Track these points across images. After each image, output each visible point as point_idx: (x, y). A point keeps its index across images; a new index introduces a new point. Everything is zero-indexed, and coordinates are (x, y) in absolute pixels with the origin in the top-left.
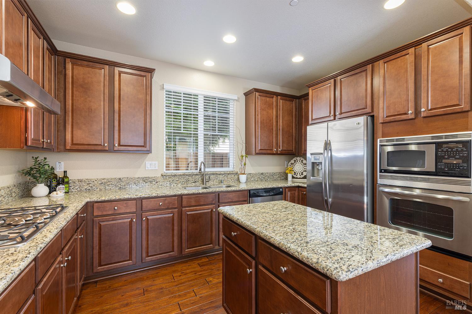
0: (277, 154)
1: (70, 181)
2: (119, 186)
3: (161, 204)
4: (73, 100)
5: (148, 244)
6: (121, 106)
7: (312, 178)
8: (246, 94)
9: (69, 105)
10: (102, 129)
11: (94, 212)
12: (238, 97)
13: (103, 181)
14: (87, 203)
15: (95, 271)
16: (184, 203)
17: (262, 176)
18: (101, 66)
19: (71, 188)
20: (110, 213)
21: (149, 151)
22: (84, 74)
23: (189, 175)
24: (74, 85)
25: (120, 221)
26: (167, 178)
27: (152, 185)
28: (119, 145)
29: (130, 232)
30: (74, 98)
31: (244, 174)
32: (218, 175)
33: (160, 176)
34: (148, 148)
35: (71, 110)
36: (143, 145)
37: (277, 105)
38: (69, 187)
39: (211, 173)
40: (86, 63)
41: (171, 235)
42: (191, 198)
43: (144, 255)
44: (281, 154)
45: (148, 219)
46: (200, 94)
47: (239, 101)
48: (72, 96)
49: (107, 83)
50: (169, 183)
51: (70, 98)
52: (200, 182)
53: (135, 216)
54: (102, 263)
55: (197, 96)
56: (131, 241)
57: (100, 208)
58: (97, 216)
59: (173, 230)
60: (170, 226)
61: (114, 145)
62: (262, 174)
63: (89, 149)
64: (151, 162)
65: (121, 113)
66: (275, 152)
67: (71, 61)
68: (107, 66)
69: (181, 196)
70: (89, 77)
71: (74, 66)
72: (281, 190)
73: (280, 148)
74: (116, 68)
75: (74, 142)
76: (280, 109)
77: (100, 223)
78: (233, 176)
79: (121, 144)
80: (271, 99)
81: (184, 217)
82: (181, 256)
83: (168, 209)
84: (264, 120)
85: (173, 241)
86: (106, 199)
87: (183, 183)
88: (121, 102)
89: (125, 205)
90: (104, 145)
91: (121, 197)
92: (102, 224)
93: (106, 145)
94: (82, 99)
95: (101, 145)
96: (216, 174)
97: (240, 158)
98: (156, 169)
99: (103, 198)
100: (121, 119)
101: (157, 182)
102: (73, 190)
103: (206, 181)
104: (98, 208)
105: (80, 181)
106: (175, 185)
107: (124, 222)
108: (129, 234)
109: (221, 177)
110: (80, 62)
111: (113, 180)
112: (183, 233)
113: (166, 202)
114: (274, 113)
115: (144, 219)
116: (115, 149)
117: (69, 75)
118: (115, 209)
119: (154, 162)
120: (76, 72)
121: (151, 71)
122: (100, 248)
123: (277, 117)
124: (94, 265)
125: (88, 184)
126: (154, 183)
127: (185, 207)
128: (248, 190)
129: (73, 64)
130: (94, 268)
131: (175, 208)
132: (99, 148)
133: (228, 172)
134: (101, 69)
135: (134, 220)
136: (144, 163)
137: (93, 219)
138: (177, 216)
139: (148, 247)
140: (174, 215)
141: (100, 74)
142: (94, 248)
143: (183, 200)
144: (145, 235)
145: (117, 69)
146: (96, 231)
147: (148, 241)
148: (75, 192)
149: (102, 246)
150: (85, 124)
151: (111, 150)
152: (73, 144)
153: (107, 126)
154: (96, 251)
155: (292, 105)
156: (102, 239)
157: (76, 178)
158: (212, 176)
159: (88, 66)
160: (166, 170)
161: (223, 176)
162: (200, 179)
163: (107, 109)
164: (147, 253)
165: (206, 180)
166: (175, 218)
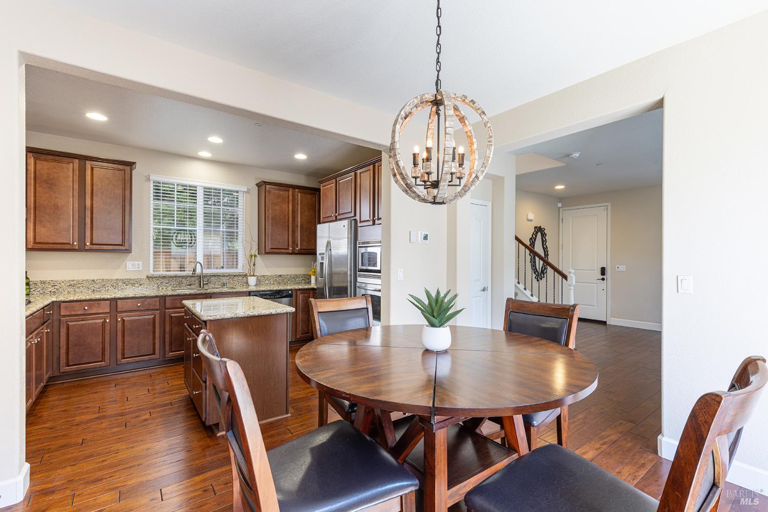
0: (293, 253)
1: (31, 283)
2: (93, 288)
3: (139, 305)
4: (35, 196)
5: (124, 346)
6: (94, 202)
7: (320, 278)
8: (259, 185)
9: (31, 202)
10: (70, 227)
11: (61, 311)
12: (248, 188)
13: (72, 283)
14: (53, 302)
15: (61, 371)
16: (168, 304)
17: (280, 278)
18: (70, 160)
19: (31, 290)
20: (80, 313)
21: (129, 251)
22: (48, 169)
23: (183, 277)
24: (37, 182)
25: (91, 322)
26: (154, 280)
27: (134, 287)
28: (92, 243)
29: (102, 333)
30: (37, 194)
31: (254, 276)
32: (221, 277)
33: (145, 277)
34: (127, 246)
35: (34, 207)
36: (121, 244)
37: (294, 199)
38: (30, 289)
39: (213, 274)
40: (51, 157)
41: (152, 337)
42: (176, 300)
43: (119, 357)
44: (300, 253)
45: (124, 320)
46: (199, 186)
47: (249, 194)
48: (35, 193)
49: (76, 178)
50: (156, 285)
51: (32, 194)
52: (197, 285)
53: (109, 317)
54: (70, 363)
55: (196, 187)
56: (103, 343)
57: (68, 307)
58: (64, 316)
59: (154, 332)
60: (151, 328)
61: (85, 244)
62: (280, 276)
63: (55, 248)
64: (133, 262)
65: (94, 209)
66: (291, 252)
67: (33, 156)
68: (77, 160)
69: (164, 298)
70: (55, 172)
71: (37, 161)
72: (290, 292)
73: (297, 247)
74: (87, 162)
75: (37, 241)
76: (298, 204)
77: (68, 323)
78: (240, 278)
79: (94, 243)
80: (287, 193)
81: (167, 319)
82: (164, 359)
83: (148, 310)
84: (276, 216)
85: (154, 344)
86: (75, 299)
87: (175, 285)
88: (94, 198)
89: (97, 306)
90: (73, 243)
91: (91, 297)
92: (70, 324)
93: (75, 243)
94: (47, 195)
95: (69, 244)
96: (219, 276)
97: (248, 256)
98: (140, 269)
99: (72, 298)
100: (94, 216)
101: (140, 285)
102: (34, 293)
103: (203, 284)
104: (66, 308)
105: (43, 282)
106: (164, 288)
107: (96, 323)
108: (101, 335)
109: (224, 280)
110: (43, 157)
111: (85, 282)
112: (166, 335)
113: (146, 303)
114: (291, 208)
115: (119, 320)
116: (86, 248)
117: (31, 170)
118: (85, 309)
119: (136, 263)
120: (38, 167)
121: (131, 164)
122: (68, 348)
123: (294, 212)
124: (61, 365)
125: (53, 286)
126: (137, 285)
127: (169, 309)
128: (247, 291)
129: (36, 159)
130: (61, 368)
131: (157, 310)
132: (67, 247)
133: (234, 274)
134: (68, 163)
135: (108, 321)
136: (125, 263)
137: (60, 320)
138: (159, 318)
139: (124, 349)
140: (155, 317)
141: (68, 169)
142: (61, 347)
143: (167, 301)
144: (120, 336)
145: (89, 164)
146: (63, 331)
147: (124, 343)
148: (37, 294)
149: (70, 346)
150: (50, 222)
151: (82, 249)
152: (35, 243)
153: (76, 224)
154: (63, 351)
155: (314, 199)
156: (70, 339)
157: (38, 280)
158: (213, 278)
159: (55, 161)
160: (154, 271)
161: (228, 278)
162: (197, 281)
163: (76, 206)
164: (123, 354)
165: (203, 282)
166: (156, 320)
